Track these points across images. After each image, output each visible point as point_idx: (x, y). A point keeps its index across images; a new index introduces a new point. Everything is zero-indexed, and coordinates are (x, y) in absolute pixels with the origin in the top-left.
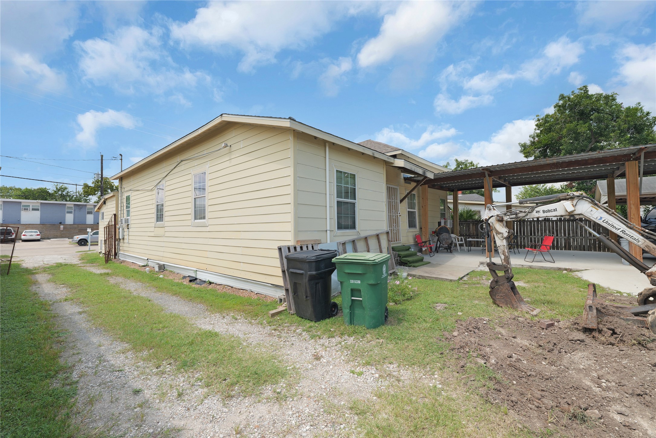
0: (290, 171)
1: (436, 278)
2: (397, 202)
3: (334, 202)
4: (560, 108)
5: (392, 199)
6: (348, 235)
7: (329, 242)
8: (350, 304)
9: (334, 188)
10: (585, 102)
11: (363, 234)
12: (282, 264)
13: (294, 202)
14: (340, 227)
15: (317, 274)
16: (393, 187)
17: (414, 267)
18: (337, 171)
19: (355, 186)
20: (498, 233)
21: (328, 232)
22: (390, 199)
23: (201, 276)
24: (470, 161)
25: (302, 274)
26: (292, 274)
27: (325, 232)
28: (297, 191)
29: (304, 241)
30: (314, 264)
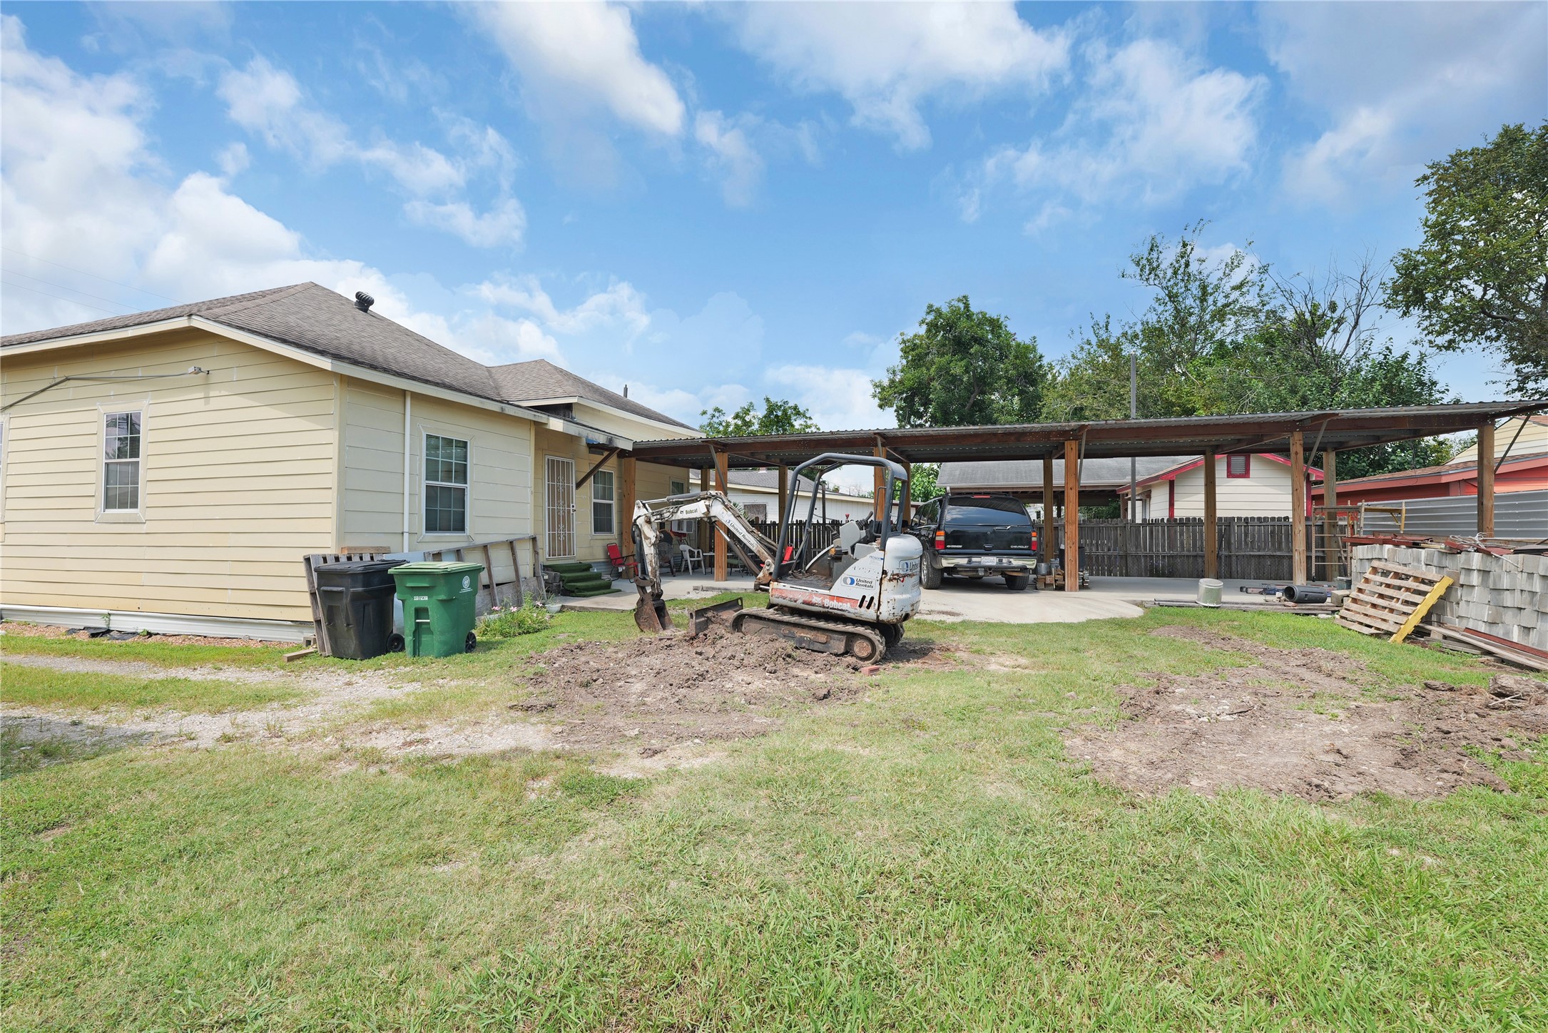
0: (333, 436)
1: (603, 609)
2: (568, 487)
3: (420, 487)
4: (933, 327)
5: (558, 481)
6: (450, 540)
7: (406, 550)
8: (413, 629)
9: (420, 465)
10: (963, 324)
11: (480, 540)
12: (311, 582)
13: (339, 487)
14: (430, 527)
15: (365, 591)
16: (561, 459)
17: (584, 596)
18: (429, 437)
19: (466, 461)
20: (647, 538)
21: (406, 535)
22: (553, 481)
23: (118, 624)
24: (791, 404)
25: (341, 592)
26: (326, 595)
27: (400, 536)
28: (343, 470)
29: (355, 548)
30: (361, 577)
